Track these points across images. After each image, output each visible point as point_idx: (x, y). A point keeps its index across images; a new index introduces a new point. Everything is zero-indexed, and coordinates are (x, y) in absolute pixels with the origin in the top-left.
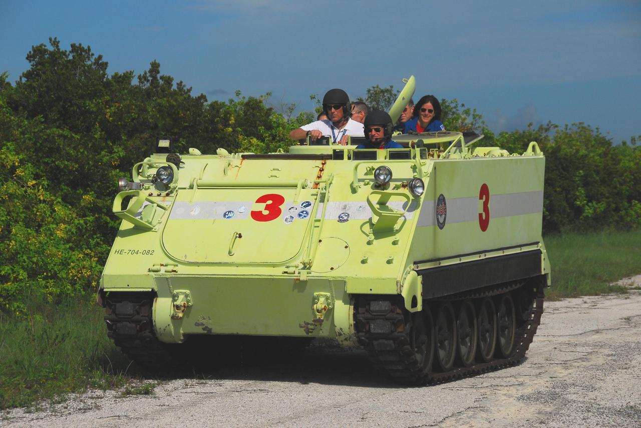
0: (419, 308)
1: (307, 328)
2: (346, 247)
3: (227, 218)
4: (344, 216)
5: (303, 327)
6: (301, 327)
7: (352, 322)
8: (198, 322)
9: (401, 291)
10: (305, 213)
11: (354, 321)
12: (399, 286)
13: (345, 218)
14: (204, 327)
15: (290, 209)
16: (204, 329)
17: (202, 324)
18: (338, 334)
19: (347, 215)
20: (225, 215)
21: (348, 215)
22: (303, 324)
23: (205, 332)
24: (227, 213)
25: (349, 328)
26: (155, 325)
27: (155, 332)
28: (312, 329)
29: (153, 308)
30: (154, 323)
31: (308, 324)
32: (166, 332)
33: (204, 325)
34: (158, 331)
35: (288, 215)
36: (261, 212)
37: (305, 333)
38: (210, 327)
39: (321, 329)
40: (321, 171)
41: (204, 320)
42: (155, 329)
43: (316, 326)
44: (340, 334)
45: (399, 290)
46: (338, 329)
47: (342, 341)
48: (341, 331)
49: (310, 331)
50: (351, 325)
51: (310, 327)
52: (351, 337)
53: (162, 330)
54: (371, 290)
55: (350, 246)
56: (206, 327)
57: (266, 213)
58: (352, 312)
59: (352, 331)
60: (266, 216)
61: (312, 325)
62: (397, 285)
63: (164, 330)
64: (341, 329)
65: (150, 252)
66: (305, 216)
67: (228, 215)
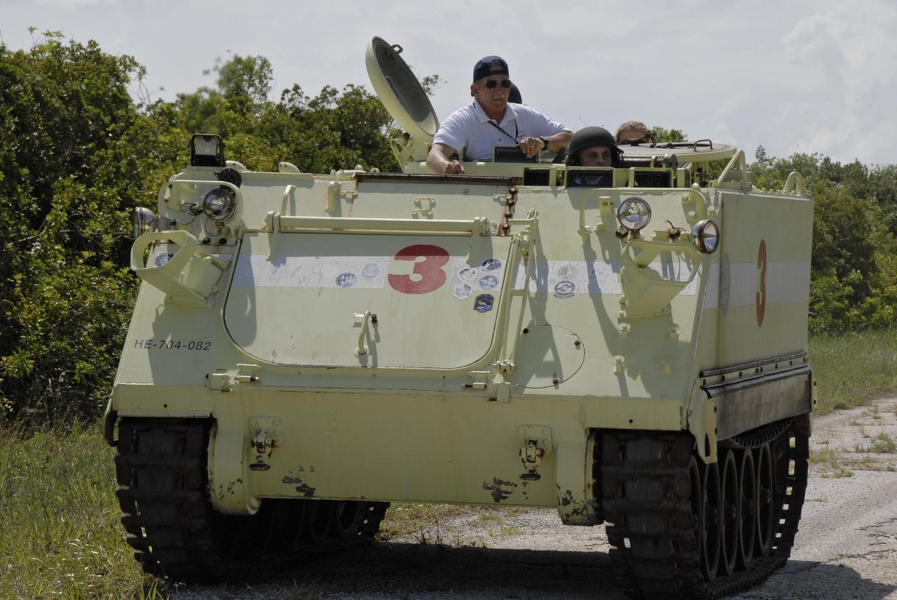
0: (713, 458)
1: (498, 490)
2: (577, 344)
3: (344, 285)
4: (564, 288)
5: (490, 488)
6: (487, 488)
7: (591, 481)
8: (290, 476)
9: (688, 425)
10: (491, 279)
11: (594, 477)
12: (685, 415)
13: (569, 290)
14: (299, 485)
15: (462, 272)
16: (299, 489)
17: (298, 480)
18: (561, 501)
19: (570, 285)
20: (339, 281)
21: (573, 285)
22: (491, 483)
23: (302, 494)
24: (343, 278)
25: (585, 491)
26: (212, 480)
27: (211, 492)
28: (506, 492)
29: (209, 449)
30: (210, 477)
31: (500, 482)
32: (233, 493)
33: (300, 481)
34: (218, 491)
35: (459, 282)
36: (407, 277)
37: (492, 500)
38: (311, 485)
39: (524, 493)
40: (511, 205)
41: (301, 473)
42: (212, 488)
43: (516, 486)
44: (566, 502)
45: (685, 423)
46: (562, 494)
47: (568, 515)
48: (568, 497)
49: (503, 495)
50: (589, 485)
51: (503, 488)
52: (585, 508)
53: (225, 489)
54: (631, 421)
55: (583, 340)
56: (305, 486)
57: (416, 278)
58: (591, 461)
59: (590, 496)
60: (418, 283)
61: (508, 484)
62: (681, 413)
63: (229, 489)
64: (569, 492)
65: (204, 346)
66: (492, 286)
67: (344, 281)
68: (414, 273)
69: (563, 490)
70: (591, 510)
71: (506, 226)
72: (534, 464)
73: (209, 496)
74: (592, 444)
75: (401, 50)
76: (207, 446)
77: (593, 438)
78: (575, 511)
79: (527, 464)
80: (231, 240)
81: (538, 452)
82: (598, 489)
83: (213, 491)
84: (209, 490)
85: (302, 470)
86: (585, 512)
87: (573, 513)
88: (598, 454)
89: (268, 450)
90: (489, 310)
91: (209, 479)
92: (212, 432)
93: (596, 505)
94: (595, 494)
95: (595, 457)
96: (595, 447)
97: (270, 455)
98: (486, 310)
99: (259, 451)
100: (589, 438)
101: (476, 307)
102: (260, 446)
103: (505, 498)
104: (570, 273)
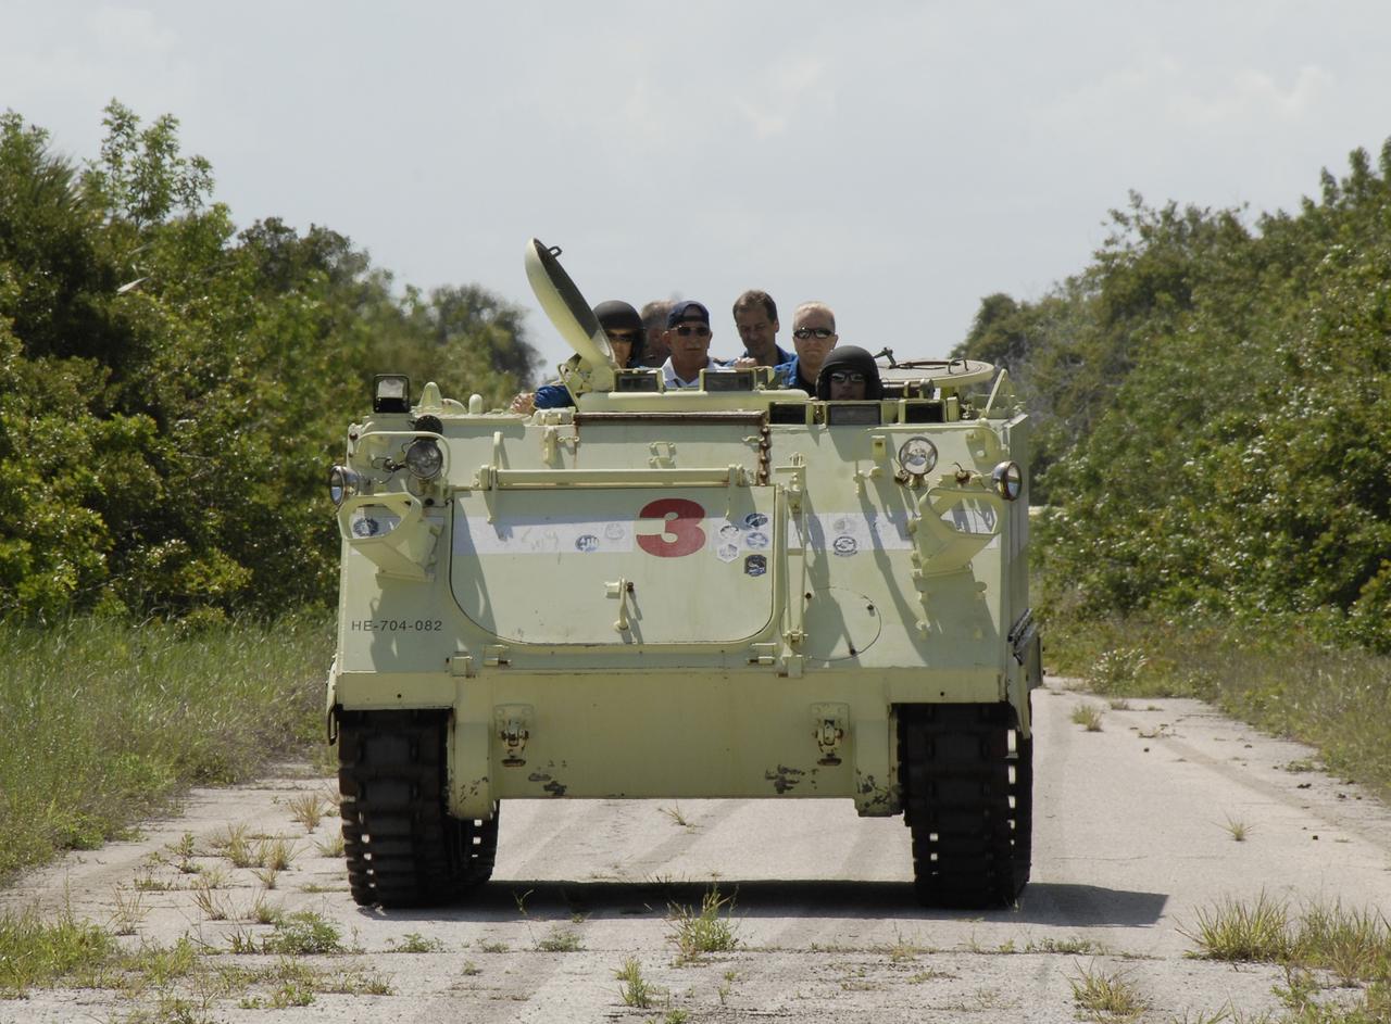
1: (783, 779)
2: (870, 608)
3: (587, 550)
4: (844, 544)
5: (772, 778)
6: (770, 778)
7: (896, 764)
8: (537, 772)
9: (1007, 696)
10: (758, 537)
11: (899, 759)
12: (1004, 684)
13: (850, 547)
14: (548, 783)
15: (723, 530)
18: (861, 789)
19: (850, 540)
20: (579, 543)
21: (854, 540)
22: (774, 771)
23: (551, 793)
24: (583, 541)
25: (889, 776)
26: (452, 780)
27: (450, 794)
28: (792, 782)
29: (448, 744)
30: (450, 776)
31: (785, 770)
32: (476, 794)
33: (550, 778)
34: (459, 792)
35: (721, 542)
36: (658, 537)
37: (775, 792)
38: (561, 783)
39: (813, 782)
40: (765, 448)
41: (551, 768)
42: (452, 789)
43: (803, 774)
44: (867, 789)
45: (1004, 694)
46: (863, 779)
47: (867, 805)
48: (869, 783)
49: (788, 785)
50: (893, 769)
51: (788, 777)
52: (889, 795)
53: (468, 790)
54: (942, 694)
55: (877, 605)
56: (554, 783)
57: (671, 538)
58: (895, 742)
59: (895, 781)
60: (674, 545)
61: (794, 772)
62: (999, 682)
63: (473, 789)
64: (871, 778)
65: (434, 626)
66: (762, 545)
67: (586, 544)
68: (666, 532)
69: (864, 776)
70: (894, 798)
71: (764, 473)
72: (832, 747)
73: (446, 799)
74: (895, 722)
75: (560, 252)
76: (446, 741)
77: (895, 714)
78: (877, 800)
79: (825, 747)
80: (440, 500)
81: (837, 733)
82: (903, 773)
83: (454, 792)
84: (447, 792)
85: (552, 765)
86: (887, 801)
87: (874, 801)
88: (902, 733)
89: (521, 742)
90: (764, 572)
91: (449, 778)
92: (449, 724)
93: (900, 791)
94: (901, 777)
95: (899, 736)
96: (898, 725)
97: (523, 748)
98: (759, 574)
99: (510, 745)
100: (891, 715)
101: (747, 569)
102: (512, 738)
103: (789, 788)
104: (848, 526)
